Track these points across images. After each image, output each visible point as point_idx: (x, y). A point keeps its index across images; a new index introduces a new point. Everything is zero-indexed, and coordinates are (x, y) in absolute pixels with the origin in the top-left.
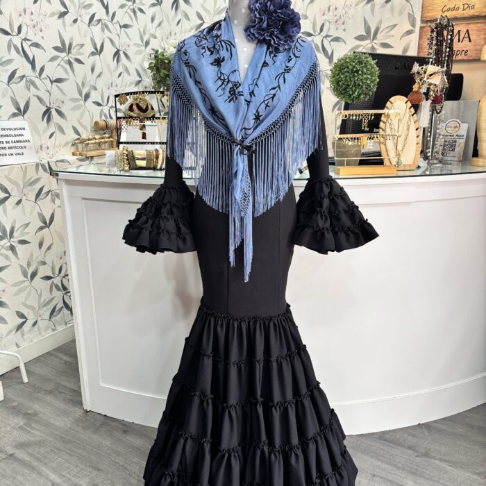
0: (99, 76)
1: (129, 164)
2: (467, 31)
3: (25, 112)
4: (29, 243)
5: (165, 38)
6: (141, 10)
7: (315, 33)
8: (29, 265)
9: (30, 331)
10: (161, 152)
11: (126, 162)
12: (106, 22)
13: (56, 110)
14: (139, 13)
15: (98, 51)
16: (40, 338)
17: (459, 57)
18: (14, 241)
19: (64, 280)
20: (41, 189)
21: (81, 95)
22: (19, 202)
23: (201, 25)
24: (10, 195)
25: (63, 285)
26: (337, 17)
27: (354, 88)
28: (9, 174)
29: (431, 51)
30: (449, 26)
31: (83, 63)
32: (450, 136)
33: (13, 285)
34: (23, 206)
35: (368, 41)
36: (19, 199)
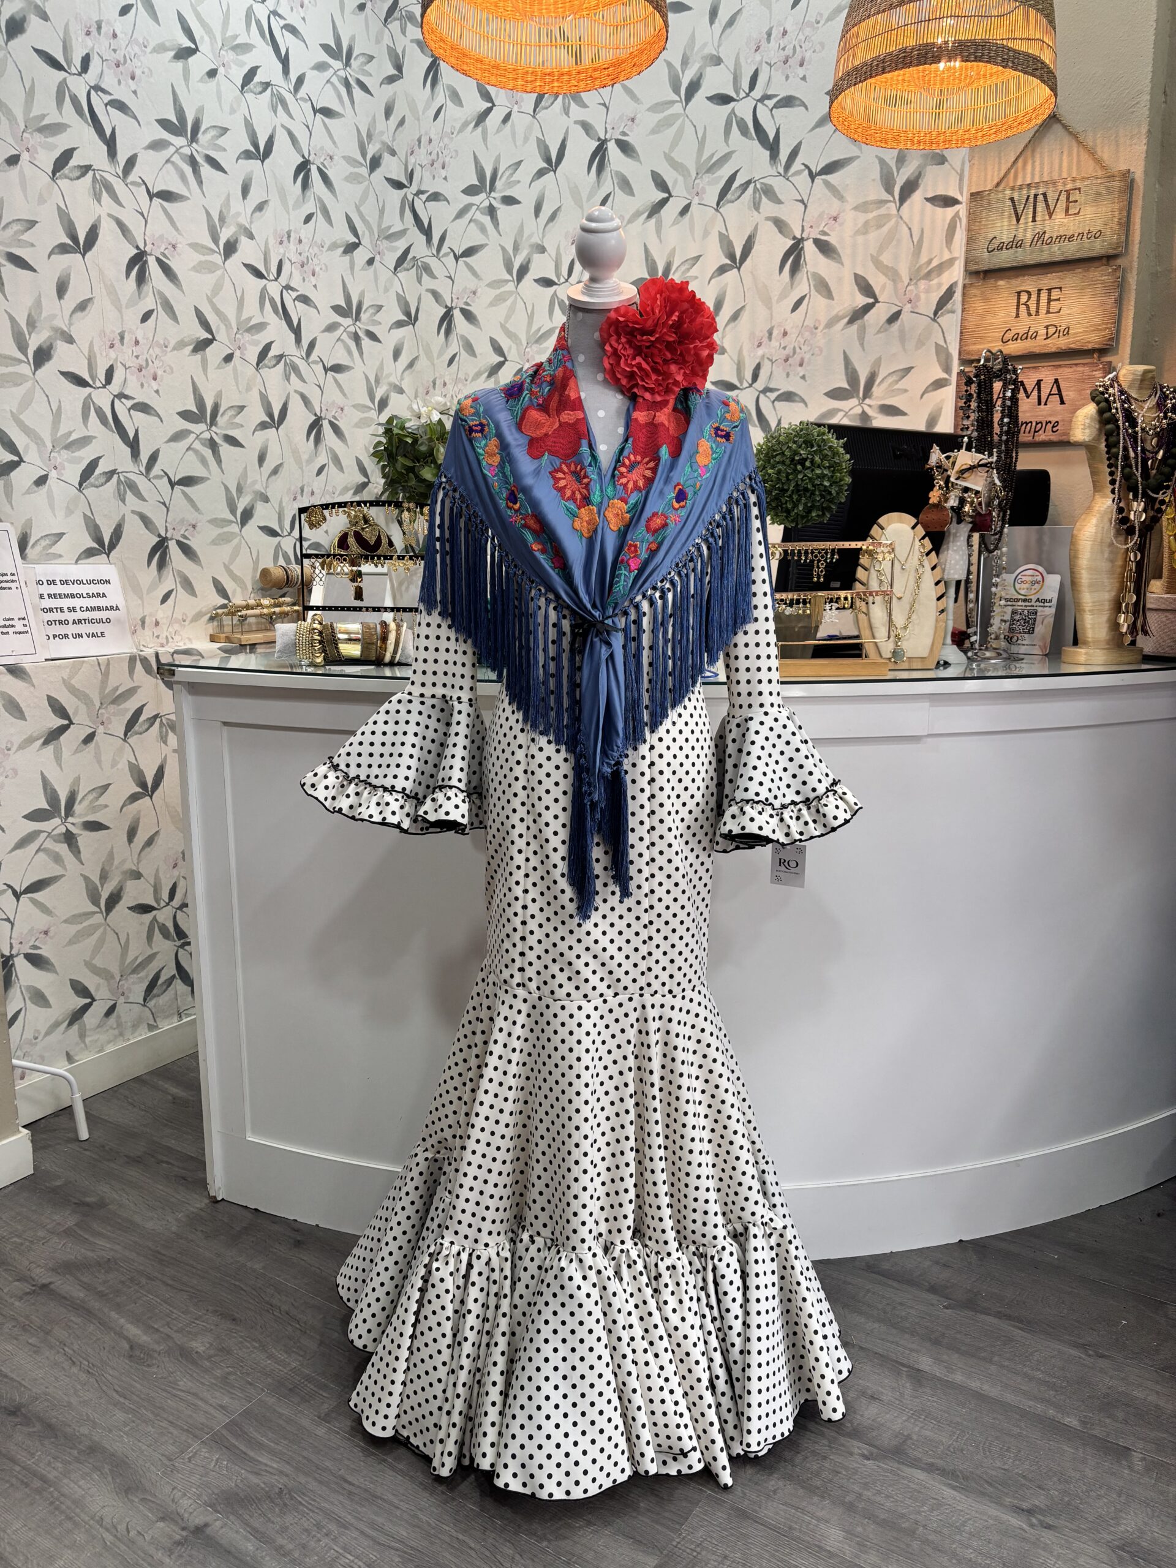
0: (275, 471)
1: (323, 650)
2: (1056, 381)
3: (113, 545)
4: (107, 828)
5: (421, 391)
6: (372, 336)
7: (741, 383)
8: (104, 877)
9: (99, 1026)
10: (393, 626)
11: (318, 646)
12: (294, 359)
13: (179, 543)
14: (366, 342)
15: (275, 420)
16: (121, 1045)
17: (1042, 437)
18: (74, 824)
19: (179, 914)
20: (138, 712)
21: (233, 511)
22: (89, 739)
23: (500, 365)
24: (71, 723)
25: (176, 926)
26: (786, 352)
27: (795, 497)
28: (71, 677)
29: (966, 422)
30: (1008, 371)
31: (242, 446)
32: (1024, 600)
33: (65, 921)
34: (97, 746)
35: (854, 402)
36: (91, 730)
